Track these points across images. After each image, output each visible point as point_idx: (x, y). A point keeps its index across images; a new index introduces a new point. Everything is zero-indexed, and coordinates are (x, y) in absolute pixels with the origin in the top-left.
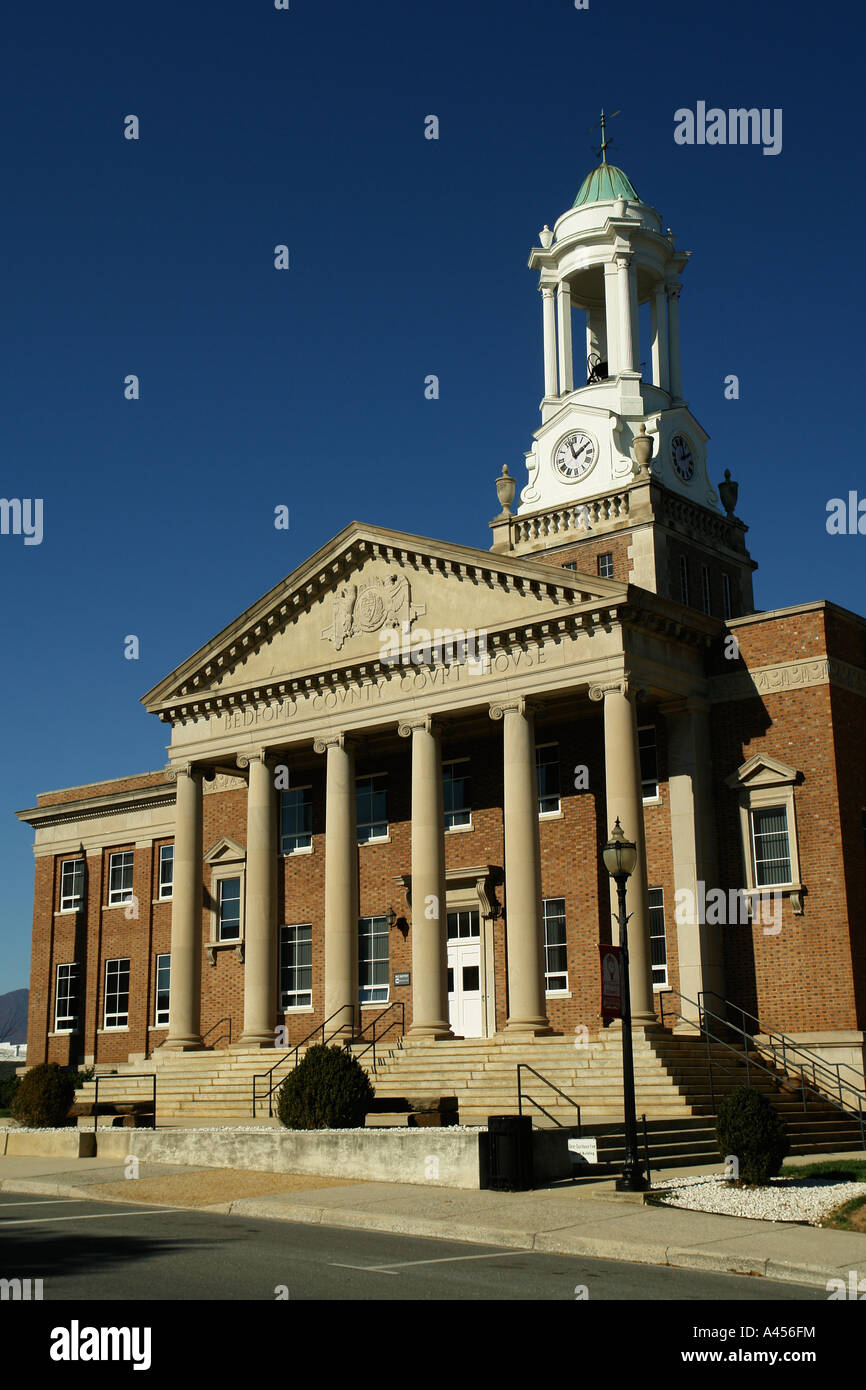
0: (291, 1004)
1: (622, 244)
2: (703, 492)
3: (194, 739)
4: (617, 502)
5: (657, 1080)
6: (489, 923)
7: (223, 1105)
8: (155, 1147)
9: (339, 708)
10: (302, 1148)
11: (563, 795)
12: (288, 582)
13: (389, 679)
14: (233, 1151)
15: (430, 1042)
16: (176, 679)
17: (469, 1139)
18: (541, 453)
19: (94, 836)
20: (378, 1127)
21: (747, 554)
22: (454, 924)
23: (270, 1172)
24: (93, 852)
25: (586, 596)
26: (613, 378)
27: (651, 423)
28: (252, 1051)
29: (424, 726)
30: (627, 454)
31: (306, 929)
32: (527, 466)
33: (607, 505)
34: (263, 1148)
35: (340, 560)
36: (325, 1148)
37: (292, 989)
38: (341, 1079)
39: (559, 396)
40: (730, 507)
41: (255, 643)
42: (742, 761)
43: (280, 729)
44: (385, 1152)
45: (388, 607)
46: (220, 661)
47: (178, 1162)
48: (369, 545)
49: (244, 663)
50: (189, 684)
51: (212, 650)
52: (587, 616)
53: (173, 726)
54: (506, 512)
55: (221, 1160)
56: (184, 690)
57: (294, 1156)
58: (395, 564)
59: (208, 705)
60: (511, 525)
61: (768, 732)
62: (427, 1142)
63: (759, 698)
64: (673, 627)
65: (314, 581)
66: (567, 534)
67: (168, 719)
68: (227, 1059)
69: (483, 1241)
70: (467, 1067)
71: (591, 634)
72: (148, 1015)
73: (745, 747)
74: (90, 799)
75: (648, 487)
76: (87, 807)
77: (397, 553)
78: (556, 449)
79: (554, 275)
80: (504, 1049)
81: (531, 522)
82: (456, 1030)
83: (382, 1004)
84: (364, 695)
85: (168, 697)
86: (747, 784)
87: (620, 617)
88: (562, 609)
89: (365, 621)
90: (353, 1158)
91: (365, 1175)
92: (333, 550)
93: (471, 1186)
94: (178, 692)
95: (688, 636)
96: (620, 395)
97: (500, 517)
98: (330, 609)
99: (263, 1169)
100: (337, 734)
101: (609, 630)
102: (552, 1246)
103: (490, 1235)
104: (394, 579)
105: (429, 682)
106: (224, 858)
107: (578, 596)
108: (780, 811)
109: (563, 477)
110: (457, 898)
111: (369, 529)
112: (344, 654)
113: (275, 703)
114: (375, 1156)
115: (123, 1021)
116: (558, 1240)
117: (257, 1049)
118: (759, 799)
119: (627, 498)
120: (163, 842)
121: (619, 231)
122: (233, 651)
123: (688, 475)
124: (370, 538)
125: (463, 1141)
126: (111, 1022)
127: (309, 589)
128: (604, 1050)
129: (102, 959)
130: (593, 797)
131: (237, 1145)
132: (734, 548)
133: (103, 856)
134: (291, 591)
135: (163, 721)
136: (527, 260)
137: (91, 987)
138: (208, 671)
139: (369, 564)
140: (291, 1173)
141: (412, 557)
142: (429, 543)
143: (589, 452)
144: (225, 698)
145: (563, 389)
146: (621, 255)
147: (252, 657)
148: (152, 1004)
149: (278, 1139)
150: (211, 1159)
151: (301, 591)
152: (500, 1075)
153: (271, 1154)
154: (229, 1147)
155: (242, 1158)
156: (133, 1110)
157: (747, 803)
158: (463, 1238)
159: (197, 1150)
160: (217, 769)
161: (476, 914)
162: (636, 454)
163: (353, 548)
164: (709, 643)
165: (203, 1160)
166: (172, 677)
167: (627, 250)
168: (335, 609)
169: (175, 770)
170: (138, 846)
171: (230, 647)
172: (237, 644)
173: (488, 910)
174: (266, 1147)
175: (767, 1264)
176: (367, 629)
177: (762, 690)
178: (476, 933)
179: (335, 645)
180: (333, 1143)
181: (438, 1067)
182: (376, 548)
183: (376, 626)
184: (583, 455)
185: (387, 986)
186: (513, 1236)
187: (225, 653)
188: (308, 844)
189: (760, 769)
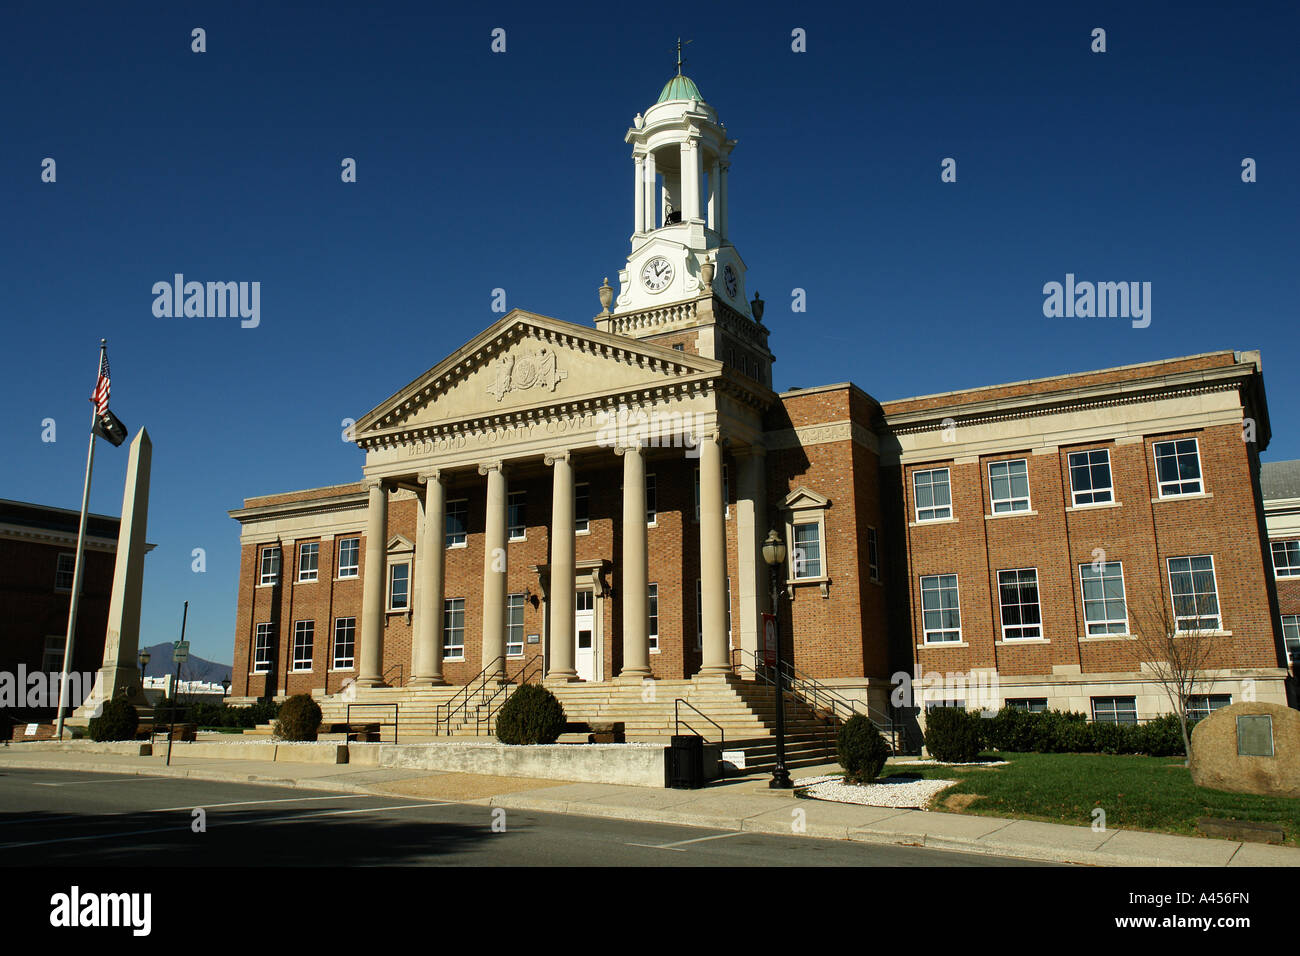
0: (447, 656)
1: (693, 130)
2: (742, 306)
3: (384, 461)
4: (688, 308)
5: (740, 711)
6: (601, 600)
7: (409, 727)
8: (400, 756)
9: (498, 443)
10: (521, 758)
11: (658, 511)
12: (463, 350)
13: (538, 423)
14: (465, 760)
15: (564, 683)
16: (373, 417)
17: (657, 752)
18: (632, 273)
19: (288, 531)
20: (572, 743)
21: (769, 350)
22: (582, 601)
23: (495, 775)
24: (288, 542)
25: (690, 370)
26: (685, 223)
27: (712, 254)
28: (425, 688)
29: (564, 458)
30: (695, 276)
31: (459, 602)
32: (621, 280)
33: (680, 310)
34: (489, 758)
35: (504, 336)
36: (541, 758)
37: (447, 645)
38: (546, 708)
39: (645, 232)
40: (758, 318)
41: (435, 393)
42: (788, 491)
43: (452, 457)
44: (589, 761)
45: (538, 372)
46: (408, 405)
47: (419, 768)
48: (526, 327)
49: (425, 407)
50: (382, 421)
51: (402, 396)
52: (691, 384)
53: (368, 451)
54: (606, 311)
55: (455, 766)
56: (379, 425)
57: (515, 764)
58: (544, 342)
59: (397, 437)
60: (610, 320)
61: (807, 471)
62: (622, 754)
63: (802, 448)
64: (747, 395)
65: (483, 351)
66: (651, 329)
67: (365, 446)
68: (407, 694)
69: (700, 825)
70: (595, 701)
71: (692, 397)
72: (328, 662)
73: (790, 482)
74: (286, 504)
75: (711, 300)
76: (284, 509)
77: (548, 334)
78: (644, 269)
79: (645, 148)
80: (622, 689)
81: (624, 319)
82: (581, 675)
83: (520, 657)
84: (518, 435)
85: (366, 430)
86: (792, 507)
87: (715, 387)
88: (671, 379)
89: (521, 381)
90: (564, 766)
91: (572, 777)
92: (498, 329)
93: (658, 786)
94: (373, 427)
95: (756, 403)
96: (691, 234)
97: (602, 314)
98: (493, 373)
99: (489, 773)
100: (497, 461)
101: (705, 395)
102: (757, 828)
103: (707, 821)
104: (544, 352)
105: (569, 427)
106: (396, 549)
107: (684, 370)
108: (814, 526)
109: (648, 289)
110: (584, 582)
111: (528, 315)
112: (503, 404)
113: (448, 438)
114: (581, 764)
115: (308, 665)
116: (761, 824)
117: (429, 687)
118: (799, 518)
119: (695, 306)
120: (342, 537)
121: (693, 121)
122: (417, 399)
123: (733, 293)
124: (527, 321)
125: (652, 753)
126: (298, 666)
127: (479, 356)
128: (697, 690)
129: (293, 620)
130: (680, 513)
131: (467, 756)
132: (761, 346)
133: (295, 545)
134: (465, 357)
135: (361, 448)
136: (625, 136)
137: (283, 640)
138: (398, 412)
139: (524, 340)
140: (512, 776)
141: (559, 337)
142: (573, 327)
143: (667, 272)
144: (411, 433)
145: (647, 229)
146: (693, 138)
147: (431, 404)
148: (331, 654)
149: (502, 752)
150: (446, 766)
151: (472, 358)
152: (621, 707)
153: (496, 762)
154: (462, 757)
155: (472, 765)
156: (365, 729)
157: (791, 520)
158: (684, 823)
159: (435, 759)
160: (400, 484)
161: (590, 594)
162: (701, 277)
163: (514, 328)
164: (767, 408)
165: (440, 766)
166: (369, 416)
167: (698, 135)
168: (498, 371)
169: (369, 484)
170: (322, 539)
171: (416, 395)
172: (421, 393)
173: (600, 592)
174: (493, 757)
175: (925, 838)
176: (521, 387)
177: (803, 442)
178: (590, 606)
179: (497, 398)
180: (547, 754)
181: (573, 701)
182: (531, 329)
183: (529, 385)
184: (663, 275)
185: (522, 644)
186: (724, 822)
187: (411, 400)
188: (463, 541)
189: (802, 496)
